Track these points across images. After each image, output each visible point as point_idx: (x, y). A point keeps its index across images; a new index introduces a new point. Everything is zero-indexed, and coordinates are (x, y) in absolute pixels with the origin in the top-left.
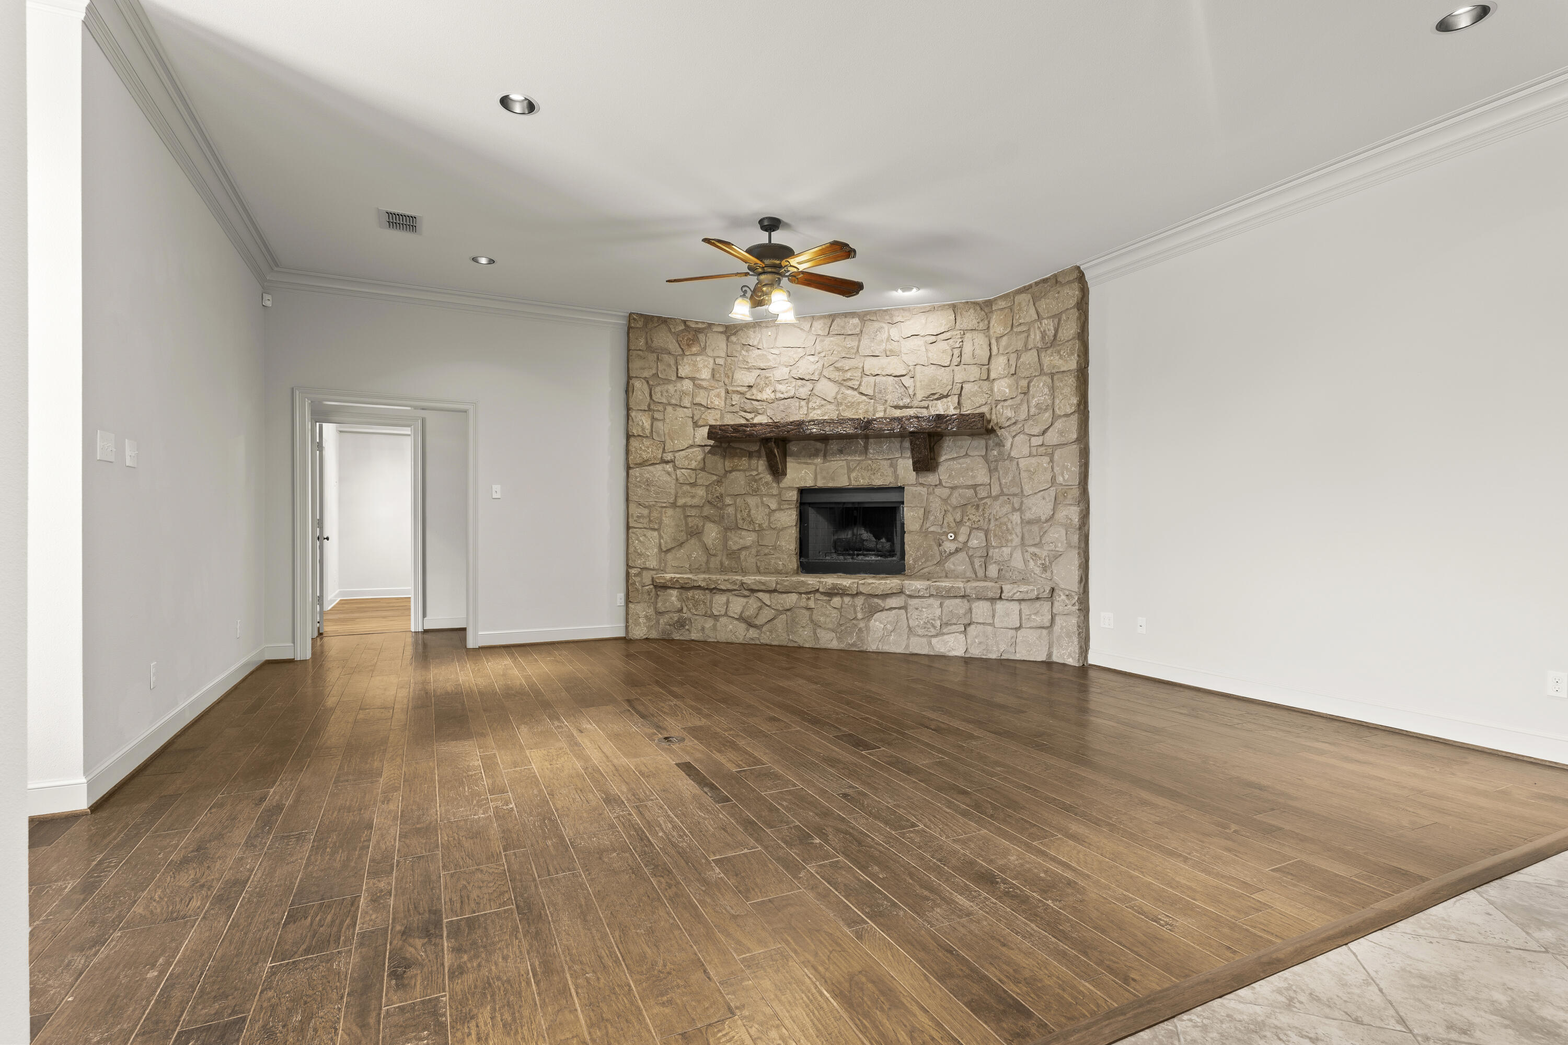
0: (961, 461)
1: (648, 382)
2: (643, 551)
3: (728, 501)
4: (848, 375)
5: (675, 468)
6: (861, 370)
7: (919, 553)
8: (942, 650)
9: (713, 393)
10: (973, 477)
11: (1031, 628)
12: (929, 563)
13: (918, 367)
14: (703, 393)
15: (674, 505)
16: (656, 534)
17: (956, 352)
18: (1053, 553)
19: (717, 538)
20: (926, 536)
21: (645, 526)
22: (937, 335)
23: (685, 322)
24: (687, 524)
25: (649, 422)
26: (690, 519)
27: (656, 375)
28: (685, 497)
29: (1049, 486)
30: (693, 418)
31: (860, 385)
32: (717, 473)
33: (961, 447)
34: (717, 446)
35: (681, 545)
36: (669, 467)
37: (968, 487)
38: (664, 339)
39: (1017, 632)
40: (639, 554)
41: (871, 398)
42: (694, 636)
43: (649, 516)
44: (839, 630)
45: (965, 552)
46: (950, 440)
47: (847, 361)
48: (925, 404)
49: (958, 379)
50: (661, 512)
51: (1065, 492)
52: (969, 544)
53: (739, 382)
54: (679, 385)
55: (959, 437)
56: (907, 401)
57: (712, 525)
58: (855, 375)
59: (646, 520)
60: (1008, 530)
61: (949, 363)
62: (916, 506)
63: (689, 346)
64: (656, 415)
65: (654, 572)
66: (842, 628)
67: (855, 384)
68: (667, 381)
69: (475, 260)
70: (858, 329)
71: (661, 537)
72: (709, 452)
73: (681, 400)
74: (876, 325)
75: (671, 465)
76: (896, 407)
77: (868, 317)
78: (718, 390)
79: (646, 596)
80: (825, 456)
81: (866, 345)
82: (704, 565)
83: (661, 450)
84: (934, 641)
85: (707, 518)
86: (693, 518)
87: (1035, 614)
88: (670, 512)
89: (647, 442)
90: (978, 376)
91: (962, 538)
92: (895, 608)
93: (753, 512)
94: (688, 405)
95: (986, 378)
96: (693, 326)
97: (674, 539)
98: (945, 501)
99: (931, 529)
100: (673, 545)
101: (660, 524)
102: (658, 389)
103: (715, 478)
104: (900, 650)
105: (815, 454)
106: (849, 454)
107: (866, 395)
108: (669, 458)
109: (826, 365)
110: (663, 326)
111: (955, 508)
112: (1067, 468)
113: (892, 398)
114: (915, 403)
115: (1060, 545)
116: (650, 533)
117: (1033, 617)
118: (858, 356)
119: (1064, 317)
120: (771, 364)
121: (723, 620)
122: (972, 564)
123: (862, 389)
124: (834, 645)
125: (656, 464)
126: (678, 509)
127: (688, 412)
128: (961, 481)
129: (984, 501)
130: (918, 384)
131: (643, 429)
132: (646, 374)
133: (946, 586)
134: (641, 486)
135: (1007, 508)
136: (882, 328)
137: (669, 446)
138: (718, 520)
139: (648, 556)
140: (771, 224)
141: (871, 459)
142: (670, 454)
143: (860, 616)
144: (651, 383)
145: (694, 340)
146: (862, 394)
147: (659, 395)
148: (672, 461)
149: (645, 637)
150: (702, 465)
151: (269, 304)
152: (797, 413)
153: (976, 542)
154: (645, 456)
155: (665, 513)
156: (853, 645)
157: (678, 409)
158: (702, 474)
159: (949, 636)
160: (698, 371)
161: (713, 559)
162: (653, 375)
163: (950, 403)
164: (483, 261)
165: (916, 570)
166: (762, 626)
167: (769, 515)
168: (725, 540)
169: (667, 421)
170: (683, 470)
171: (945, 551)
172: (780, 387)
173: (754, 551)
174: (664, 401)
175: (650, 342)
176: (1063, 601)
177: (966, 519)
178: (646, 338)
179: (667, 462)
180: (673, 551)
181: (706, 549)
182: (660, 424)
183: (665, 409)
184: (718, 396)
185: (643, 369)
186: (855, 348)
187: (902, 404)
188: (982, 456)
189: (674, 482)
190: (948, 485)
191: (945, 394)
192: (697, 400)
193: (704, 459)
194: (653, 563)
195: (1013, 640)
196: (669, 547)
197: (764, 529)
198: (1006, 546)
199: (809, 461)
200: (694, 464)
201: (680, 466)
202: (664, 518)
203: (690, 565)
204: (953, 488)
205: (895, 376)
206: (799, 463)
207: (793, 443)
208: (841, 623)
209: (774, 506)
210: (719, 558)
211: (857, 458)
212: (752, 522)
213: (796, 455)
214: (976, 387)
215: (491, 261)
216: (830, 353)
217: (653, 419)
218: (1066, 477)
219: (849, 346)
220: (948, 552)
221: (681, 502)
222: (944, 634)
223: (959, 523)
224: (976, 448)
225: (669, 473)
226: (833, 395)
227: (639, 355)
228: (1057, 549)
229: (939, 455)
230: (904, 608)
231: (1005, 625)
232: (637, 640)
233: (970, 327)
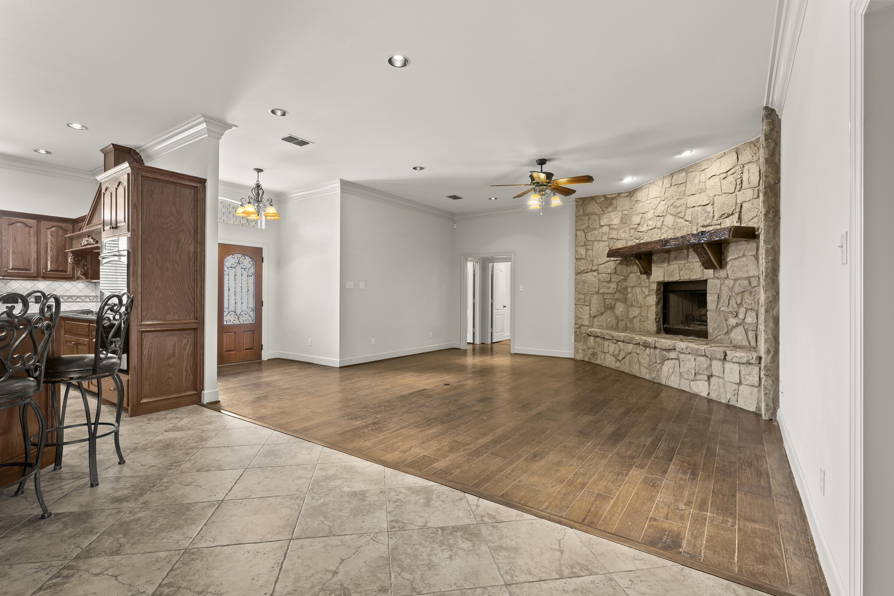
0: (741, 260)
1: (584, 231)
2: (581, 316)
3: (629, 290)
4: (679, 210)
5: (599, 273)
6: (685, 205)
7: (715, 325)
8: (696, 391)
9: (620, 231)
10: (747, 271)
11: (747, 385)
12: (721, 333)
13: (716, 197)
14: (614, 232)
15: (598, 293)
16: (588, 308)
17: (739, 181)
19: (623, 311)
20: (719, 313)
21: (582, 303)
22: (727, 172)
23: (604, 196)
24: (605, 303)
25: (585, 251)
26: (607, 300)
27: (588, 227)
28: (604, 289)
30: (609, 246)
31: (685, 215)
32: (624, 275)
33: (740, 250)
34: (623, 260)
35: (602, 314)
36: (595, 273)
37: (745, 279)
38: (594, 208)
39: (739, 386)
40: (579, 318)
41: (691, 222)
42: (598, 362)
43: (584, 299)
44: (649, 369)
45: (742, 327)
46: (733, 246)
47: (679, 201)
48: (719, 222)
49: (739, 201)
50: (590, 297)
52: (746, 320)
53: (634, 223)
54: (601, 230)
55: (739, 243)
56: (708, 221)
57: (621, 303)
58: (683, 209)
59: (583, 301)
61: (734, 190)
62: (714, 293)
63: (607, 208)
64: (589, 247)
65: (587, 327)
66: (650, 367)
67: (682, 215)
68: (595, 229)
69: (490, 199)
70: (684, 179)
71: (590, 310)
72: (619, 264)
73: (602, 237)
74: (693, 174)
75: (596, 272)
76: (703, 226)
77: (690, 170)
78: (625, 229)
79: (583, 339)
80: (668, 262)
81: (691, 188)
82: (615, 325)
83: (591, 265)
84: (692, 383)
85: (617, 300)
86: (608, 300)
87: (749, 375)
88: (596, 296)
89: (583, 261)
90: (751, 196)
91: (741, 316)
92: (674, 359)
93: (638, 296)
94: (606, 239)
95: (756, 197)
96: (609, 197)
97: (598, 311)
98: (731, 289)
99: (722, 309)
100: (597, 314)
101: (590, 302)
102: (589, 234)
103: (622, 277)
104: (676, 386)
105: (663, 262)
106: (679, 260)
107: (688, 221)
108: (595, 269)
109: (669, 206)
110: (593, 201)
111: (737, 294)
113: (701, 221)
114: (714, 222)
116: (585, 307)
117: (747, 377)
118: (685, 197)
120: (646, 210)
121: (607, 355)
122: (747, 335)
123: (686, 218)
124: (647, 377)
125: (589, 272)
126: (600, 295)
127: (606, 243)
128: (739, 275)
129: (755, 289)
130: (716, 209)
131: (581, 255)
132: (583, 227)
133: (695, 348)
134: (580, 284)
136: (696, 175)
137: (595, 262)
138: (625, 301)
139: (584, 319)
140: (542, 162)
141: (690, 262)
142: (596, 267)
143: (658, 361)
144: (586, 231)
145: (610, 204)
146: (686, 220)
147: (590, 237)
148: (597, 270)
149: (582, 359)
150: (614, 271)
151: (455, 227)
152: (656, 236)
153: (750, 319)
154: (582, 268)
155: (593, 297)
156: (654, 378)
157: (601, 243)
158: (615, 276)
159: (700, 382)
160: (612, 220)
161: (621, 322)
162: (587, 227)
163: (734, 219)
164: (493, 199)
165: (714, 337)
166: (621, 360)
167: (645, 298)
168: (628, 311)
169: (594, 249)
170: (603, 275)
171: (730, 325)
172: (650, 223)
173: (638, 318)
174: (593, 239)
175: (585, 211)
177: (744, 301)
178: (583, 209)
179: (594, 271)
180: (598, 317)
181: (617, 317)
182: (590, 252)
183: (593, 244)
184: (625, 232)
185: (582, 225)
186: (683, 191)
187: (706, 224)
188: (754, 256)
189: (598, 281)
190: (732, 278)
191: (731, 213)
192: (611, 236)
193: (615, 268)
194: (586, 323)
195: (736, 392)
196: (595, 315)
197: (642, 307)
199: (661, 266)
200: (609, 271)
201: (602, 272)
202: (592, 300)
203: (607, 325)
204: (736, 280)
205: (703, 206)
206: (657, 267)
207: (655, 255)
208: (650, 364)
209: (647, 293)
210: (624, 322)
211: (684, 262)
212: (638, 302)
213: (656, 262)
214: (750, 205)
215: (496, 199)
216: (671, 197)
217: (587, 249)
219: (680, 191)
220: (731, 326)
221: (601, 291)
222: (697, 380)
223: (739, 305)
224: (750, 250)
225: (595, 277)
226: (672, 223)
227: (579, 219)
229: (727, 257)
230: (678, 359)
231: (730, 380)
232: (578, 360)
233: (747, 161)
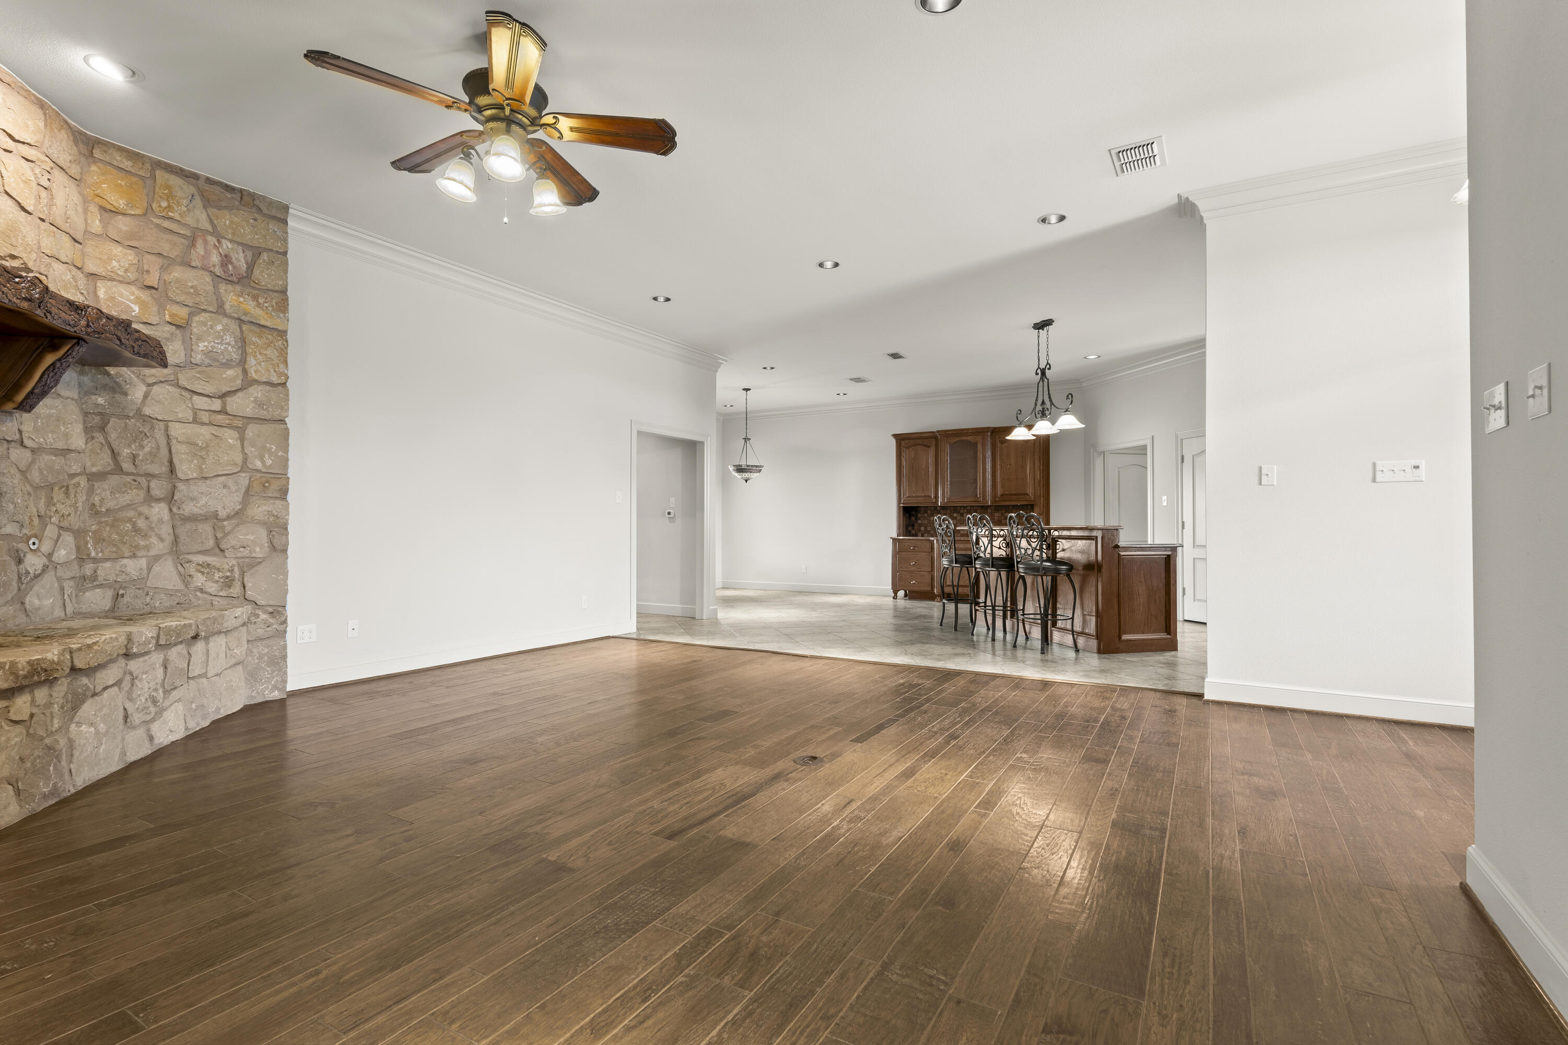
8: (161, 740)
10: (66, 435)
11: (231, 667)
18: (247, 560)
29: (236, 470)
37: (56, 451)
45: (54, 573)
51: (267, 482)
52: (55, 557)
60: (136, 530)
84: (154, 727)
87: (237, 646)
90: (70, 256)
91: (46, 546)
98: (25, 473)
104: (112, 768)
111: (38, 489)
112: (269, 451)
115: (258, 549)
117: (235, 650)
119: (265, 256)
122: (62, 592)
128: (49, 439)
129: (75, 481)
135: (134, 495)
153: (63, 552)
159: (169, 711)
171: (28, 573)
176: (265, 621)
177: (52, 511)
188: (76, 401)
198: (134, 556)
204: (36, 451)
214: (69, 275)
218: (269, 462)
220: (32, 575)
223: (44, 519)
228: (254, 555)
231: (216, 670)
233: (61, 161)
